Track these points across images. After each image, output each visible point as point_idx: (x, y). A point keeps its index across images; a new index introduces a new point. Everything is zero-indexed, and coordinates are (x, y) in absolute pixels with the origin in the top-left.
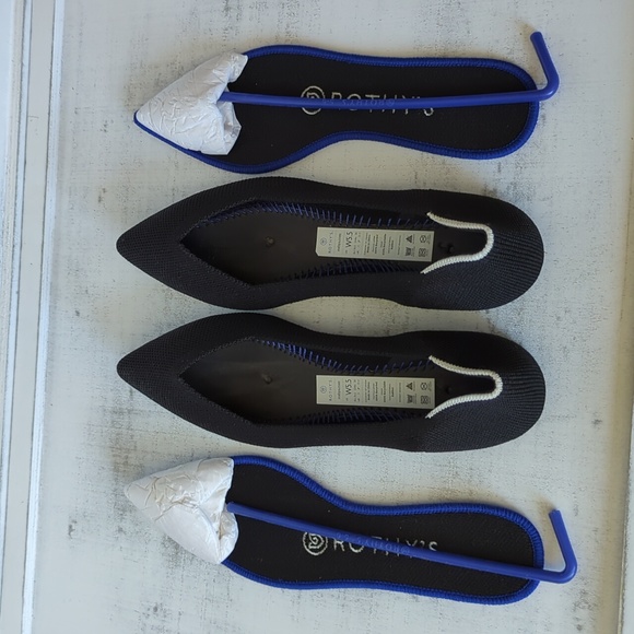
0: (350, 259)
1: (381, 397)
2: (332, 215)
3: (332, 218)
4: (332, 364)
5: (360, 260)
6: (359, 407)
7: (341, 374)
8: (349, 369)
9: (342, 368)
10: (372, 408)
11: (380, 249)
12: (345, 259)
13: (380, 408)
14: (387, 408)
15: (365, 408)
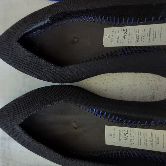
0: (126, 47)
1: (149, 143)
2: (113, 18)
3: (113, 21)
4: (115, 119)
5: (132, 47)
6: (134, 149)
7: (121, 126)
8: (126, 122)
9: (122, 121)
10: (143, 150)
11: (146, 39)
12: (122, 48)
13: (148, 151)
14: (154, 152)
15: (138, 150)
